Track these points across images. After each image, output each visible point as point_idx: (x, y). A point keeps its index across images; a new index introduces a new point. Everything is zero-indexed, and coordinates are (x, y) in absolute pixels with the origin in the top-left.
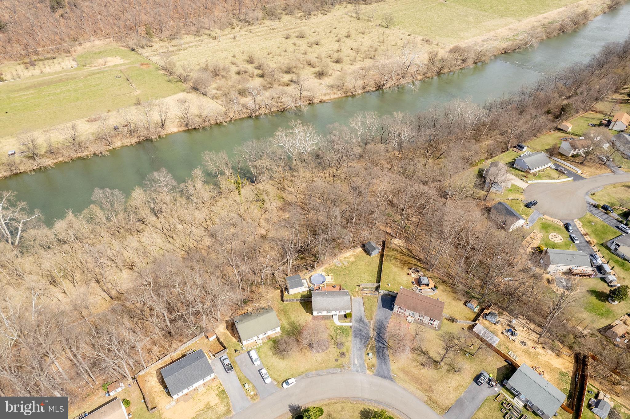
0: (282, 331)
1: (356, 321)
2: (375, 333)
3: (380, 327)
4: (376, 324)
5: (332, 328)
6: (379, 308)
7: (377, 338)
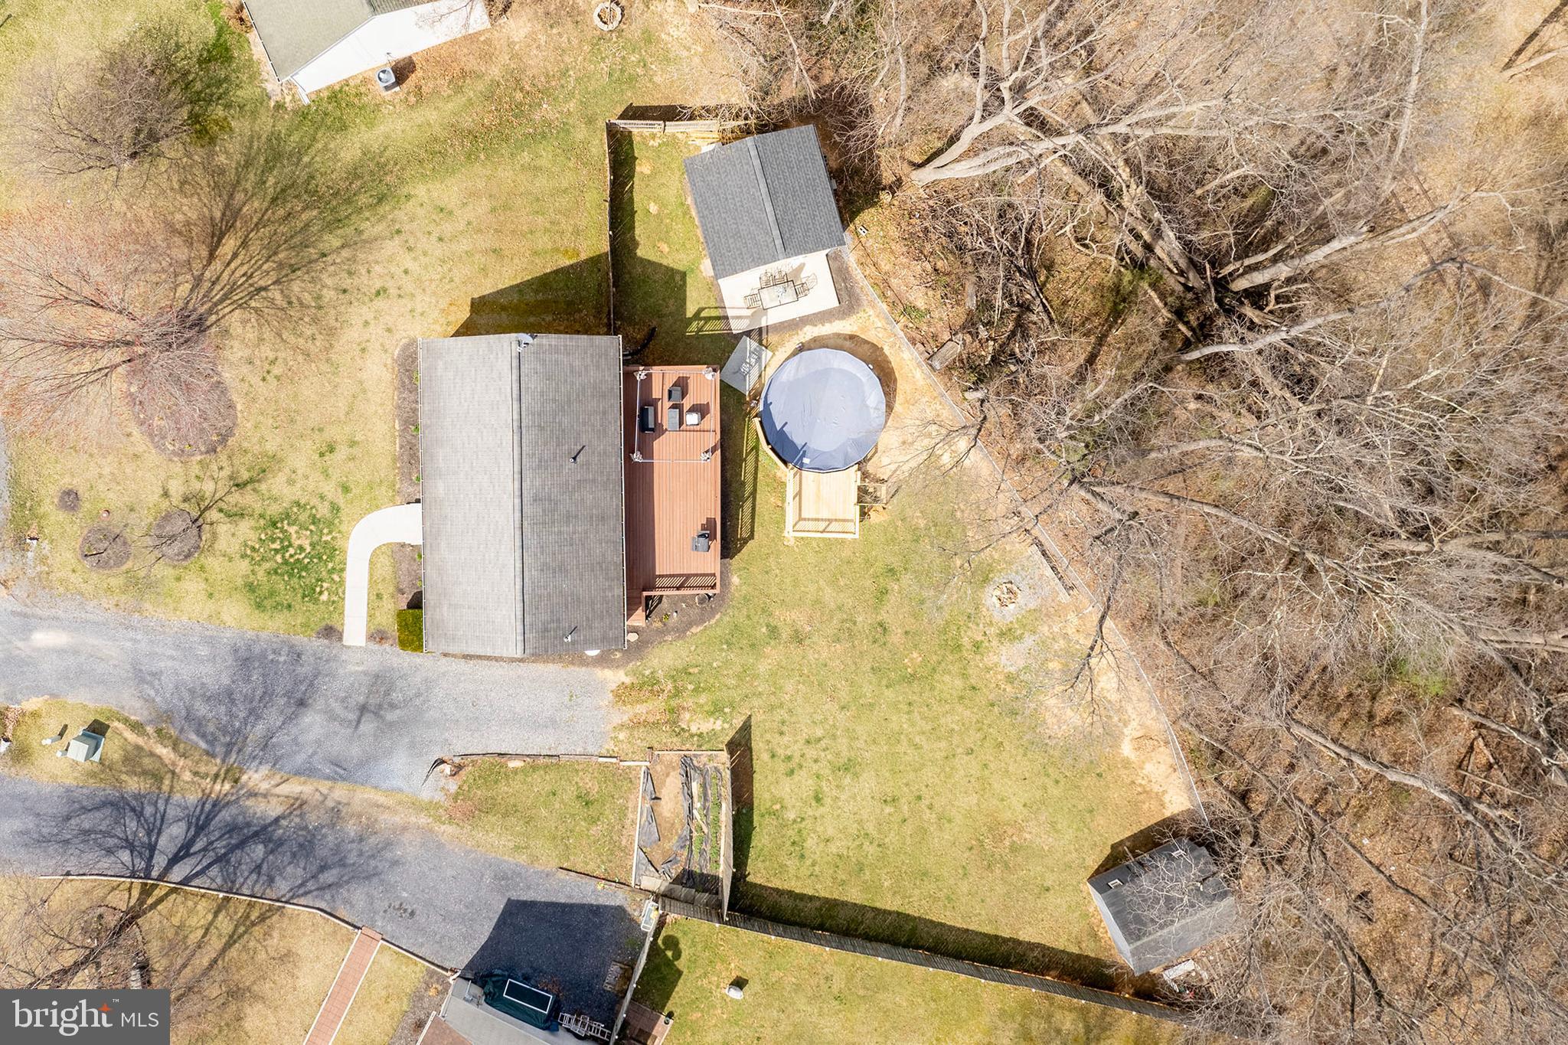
0: (303, 114)
1: (381, 682)
2: (272, 809)
3: (322, 852)
4: (351, 828)
5: (329, 489)
6: (503, 877)
7: (225, 815)
